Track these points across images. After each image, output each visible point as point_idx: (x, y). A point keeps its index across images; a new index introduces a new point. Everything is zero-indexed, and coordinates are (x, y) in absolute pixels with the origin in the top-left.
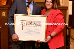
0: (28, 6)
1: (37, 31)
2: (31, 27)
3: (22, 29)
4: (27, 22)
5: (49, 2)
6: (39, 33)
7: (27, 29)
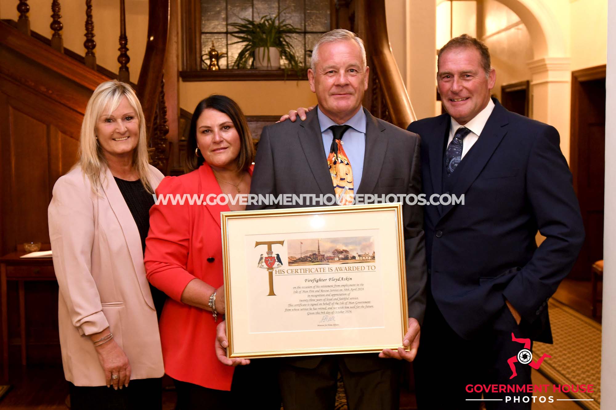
0: (335, 149)
1: (353, 294)
2: (317, 277)
3: (272, 293)
4: (290, 247)
5: (216, 130)
6: (367, 305)
7: (297, 290)
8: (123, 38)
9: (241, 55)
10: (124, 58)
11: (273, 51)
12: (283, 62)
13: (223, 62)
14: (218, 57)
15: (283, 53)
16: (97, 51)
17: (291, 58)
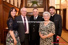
8: (18, 3)
9: (32, 5)
10: (18, 5)
11: (36, 4)
12: (37, 6)
13: (30, 6)
14: (29, 5)
15: (37, 5)
16: (15, 4)
17: (38, 5)
